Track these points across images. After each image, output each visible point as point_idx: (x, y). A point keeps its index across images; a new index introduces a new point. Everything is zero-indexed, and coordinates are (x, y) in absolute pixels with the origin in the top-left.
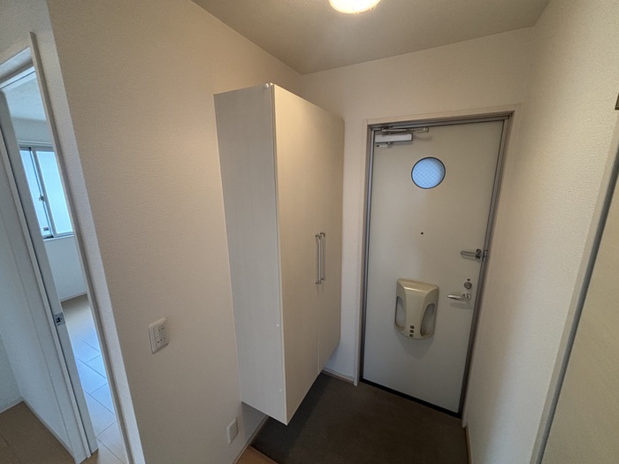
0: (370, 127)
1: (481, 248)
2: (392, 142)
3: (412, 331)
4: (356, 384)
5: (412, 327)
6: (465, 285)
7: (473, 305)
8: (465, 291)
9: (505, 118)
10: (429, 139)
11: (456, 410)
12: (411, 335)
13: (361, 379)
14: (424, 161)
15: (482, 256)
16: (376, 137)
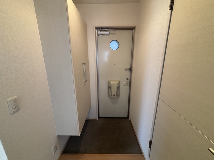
0: (96, 28)
1: (130, 67)
2: (103, 34)
3: (114, 96)
4: (98, 119)
5: (114, 94)
6: (127, 79)
7: (129, 84)
8: (127, 81)
9: (133, 29)
10: (114, 34)
11: (127, 117)
12: (114, 97)
13: (99, 118)
14: (113, 41)
15: (130, 70)
16: (98, 32)
